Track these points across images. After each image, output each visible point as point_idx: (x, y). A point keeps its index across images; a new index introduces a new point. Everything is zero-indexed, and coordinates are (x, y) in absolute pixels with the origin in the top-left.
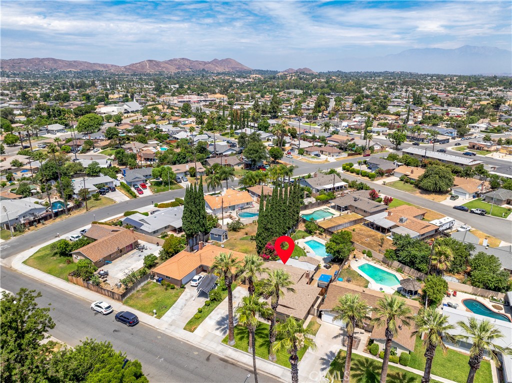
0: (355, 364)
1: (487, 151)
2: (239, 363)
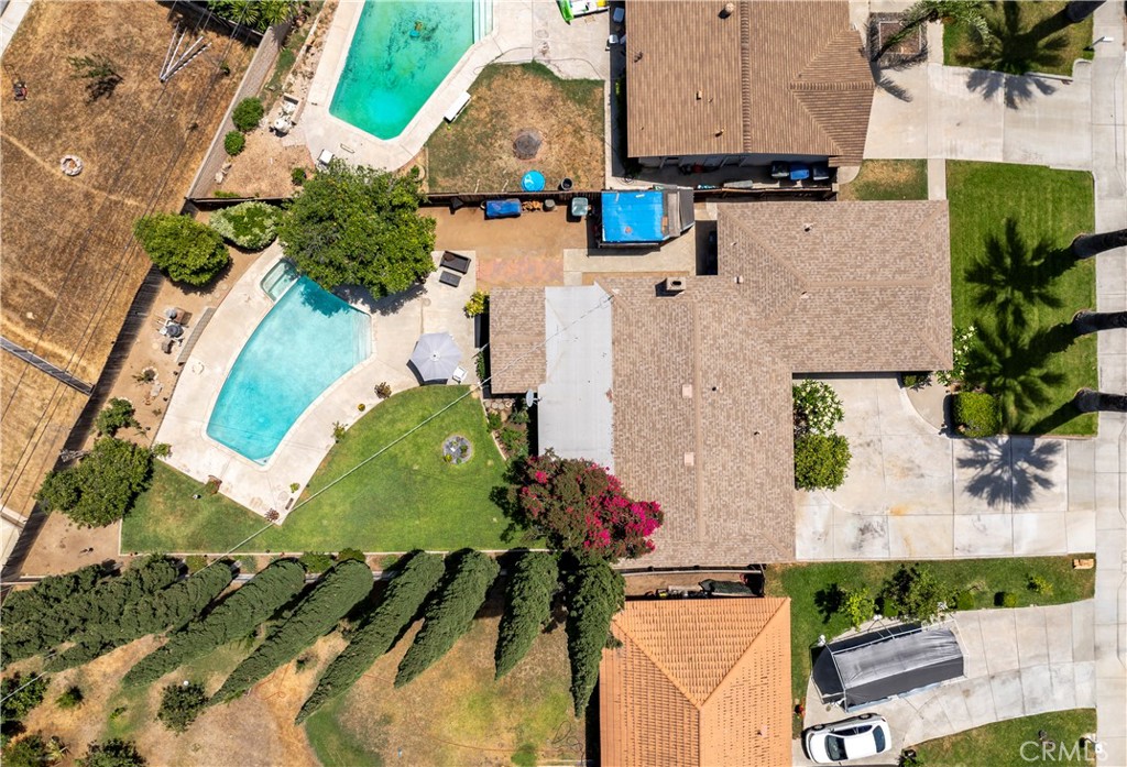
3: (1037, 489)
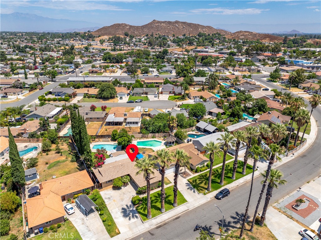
3: (128, 218)
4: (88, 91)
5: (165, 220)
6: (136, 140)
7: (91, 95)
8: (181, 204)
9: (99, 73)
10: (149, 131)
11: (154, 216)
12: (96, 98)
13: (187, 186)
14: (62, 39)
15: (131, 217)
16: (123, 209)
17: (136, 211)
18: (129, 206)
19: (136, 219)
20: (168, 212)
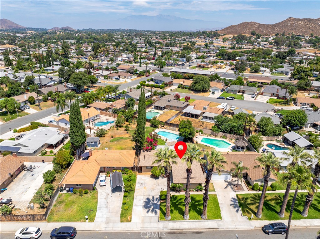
0: (252, 200)
1: (207, 68)
2: (184, 231)
3: (147, 210)
4: (184, 82)
5: (183, 228)
6: (203, 136)
7: (185, 86)
8: (212, 219)
9: (206, 67)
10: (220, 129)
11: (173, 219)
12: (189, 89)
13: (232, 201)
14: (189, 37)
15: (151, 210)
16: (148, 199)
17: (159, 206)
18: (155, 198)
19: (154, 214)
20: (191, 222)
